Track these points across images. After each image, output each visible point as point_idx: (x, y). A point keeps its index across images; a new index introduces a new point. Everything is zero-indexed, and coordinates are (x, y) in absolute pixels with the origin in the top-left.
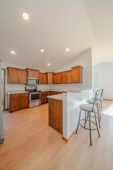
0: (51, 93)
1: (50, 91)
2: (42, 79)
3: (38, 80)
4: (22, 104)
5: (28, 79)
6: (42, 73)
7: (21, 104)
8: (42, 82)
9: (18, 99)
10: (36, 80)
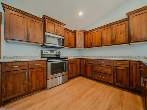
0: (82, 61)
1: (81, 59)
2: (69, 39)
3: (63, 39)
4: (31, 82)
5: (47, 35)
6: (68, 30)
7: (30, 84)
8: (69, 43)
9: (24, 74)
10: (60, 39)
